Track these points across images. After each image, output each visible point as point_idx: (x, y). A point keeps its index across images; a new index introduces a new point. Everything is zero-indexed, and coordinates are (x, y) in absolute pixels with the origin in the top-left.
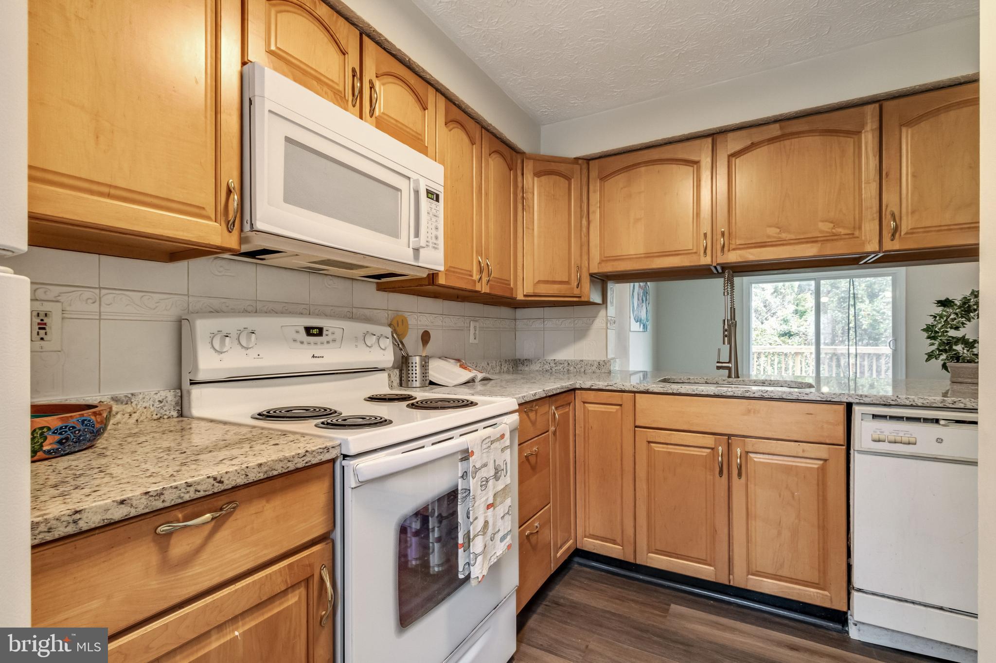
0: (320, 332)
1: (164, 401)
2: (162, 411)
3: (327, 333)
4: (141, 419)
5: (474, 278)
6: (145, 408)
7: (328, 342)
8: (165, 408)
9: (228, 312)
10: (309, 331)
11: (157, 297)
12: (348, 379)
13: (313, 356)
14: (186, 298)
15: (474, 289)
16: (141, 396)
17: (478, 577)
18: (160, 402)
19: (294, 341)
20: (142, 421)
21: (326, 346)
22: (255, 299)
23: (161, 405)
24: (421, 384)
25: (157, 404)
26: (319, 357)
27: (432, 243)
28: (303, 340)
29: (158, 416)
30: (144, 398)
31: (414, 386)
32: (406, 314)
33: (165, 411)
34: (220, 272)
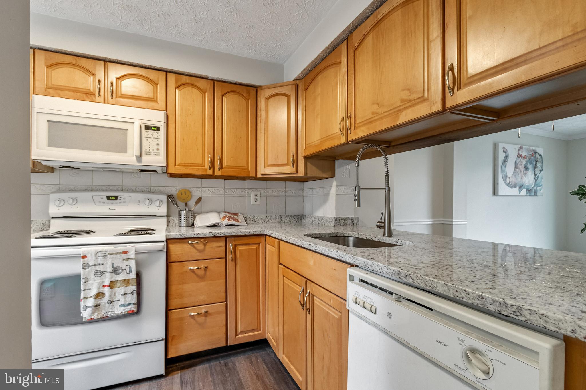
0: (116, 198)
1: (45, 224)
2: (44, 227)
3: (120, 198)
4: (35, 230)
5: (206, 167)
6: (37, 226)
7: (120, 203)
8: (45, 226)
9: (78, 191)
10: (109, 198)
11: (46, 186)
12: (142, 220)
13: (109, 209)
14: (59, 186)
15: (206, 174)
16: (35, 221)
17: (86, 317)
18: (43, 224)
19: (99, 202)
20: (36, 231)
21: (119, 204)
22: (91, 184)
23: (44, 225)
24: (186, 225)
25: (42, 225)
26: (112, 209)
27: (154, 153)
28: (104, 202)
29: (42, 229)
30: (36, 222)
31: (183, 226)
32: (190, 189)
33: (45, 227)
34: (74, 175)
